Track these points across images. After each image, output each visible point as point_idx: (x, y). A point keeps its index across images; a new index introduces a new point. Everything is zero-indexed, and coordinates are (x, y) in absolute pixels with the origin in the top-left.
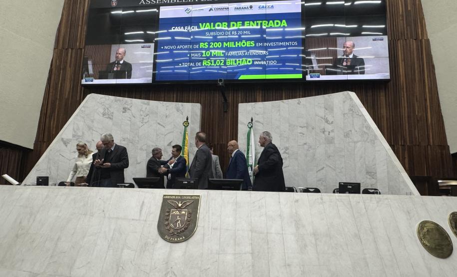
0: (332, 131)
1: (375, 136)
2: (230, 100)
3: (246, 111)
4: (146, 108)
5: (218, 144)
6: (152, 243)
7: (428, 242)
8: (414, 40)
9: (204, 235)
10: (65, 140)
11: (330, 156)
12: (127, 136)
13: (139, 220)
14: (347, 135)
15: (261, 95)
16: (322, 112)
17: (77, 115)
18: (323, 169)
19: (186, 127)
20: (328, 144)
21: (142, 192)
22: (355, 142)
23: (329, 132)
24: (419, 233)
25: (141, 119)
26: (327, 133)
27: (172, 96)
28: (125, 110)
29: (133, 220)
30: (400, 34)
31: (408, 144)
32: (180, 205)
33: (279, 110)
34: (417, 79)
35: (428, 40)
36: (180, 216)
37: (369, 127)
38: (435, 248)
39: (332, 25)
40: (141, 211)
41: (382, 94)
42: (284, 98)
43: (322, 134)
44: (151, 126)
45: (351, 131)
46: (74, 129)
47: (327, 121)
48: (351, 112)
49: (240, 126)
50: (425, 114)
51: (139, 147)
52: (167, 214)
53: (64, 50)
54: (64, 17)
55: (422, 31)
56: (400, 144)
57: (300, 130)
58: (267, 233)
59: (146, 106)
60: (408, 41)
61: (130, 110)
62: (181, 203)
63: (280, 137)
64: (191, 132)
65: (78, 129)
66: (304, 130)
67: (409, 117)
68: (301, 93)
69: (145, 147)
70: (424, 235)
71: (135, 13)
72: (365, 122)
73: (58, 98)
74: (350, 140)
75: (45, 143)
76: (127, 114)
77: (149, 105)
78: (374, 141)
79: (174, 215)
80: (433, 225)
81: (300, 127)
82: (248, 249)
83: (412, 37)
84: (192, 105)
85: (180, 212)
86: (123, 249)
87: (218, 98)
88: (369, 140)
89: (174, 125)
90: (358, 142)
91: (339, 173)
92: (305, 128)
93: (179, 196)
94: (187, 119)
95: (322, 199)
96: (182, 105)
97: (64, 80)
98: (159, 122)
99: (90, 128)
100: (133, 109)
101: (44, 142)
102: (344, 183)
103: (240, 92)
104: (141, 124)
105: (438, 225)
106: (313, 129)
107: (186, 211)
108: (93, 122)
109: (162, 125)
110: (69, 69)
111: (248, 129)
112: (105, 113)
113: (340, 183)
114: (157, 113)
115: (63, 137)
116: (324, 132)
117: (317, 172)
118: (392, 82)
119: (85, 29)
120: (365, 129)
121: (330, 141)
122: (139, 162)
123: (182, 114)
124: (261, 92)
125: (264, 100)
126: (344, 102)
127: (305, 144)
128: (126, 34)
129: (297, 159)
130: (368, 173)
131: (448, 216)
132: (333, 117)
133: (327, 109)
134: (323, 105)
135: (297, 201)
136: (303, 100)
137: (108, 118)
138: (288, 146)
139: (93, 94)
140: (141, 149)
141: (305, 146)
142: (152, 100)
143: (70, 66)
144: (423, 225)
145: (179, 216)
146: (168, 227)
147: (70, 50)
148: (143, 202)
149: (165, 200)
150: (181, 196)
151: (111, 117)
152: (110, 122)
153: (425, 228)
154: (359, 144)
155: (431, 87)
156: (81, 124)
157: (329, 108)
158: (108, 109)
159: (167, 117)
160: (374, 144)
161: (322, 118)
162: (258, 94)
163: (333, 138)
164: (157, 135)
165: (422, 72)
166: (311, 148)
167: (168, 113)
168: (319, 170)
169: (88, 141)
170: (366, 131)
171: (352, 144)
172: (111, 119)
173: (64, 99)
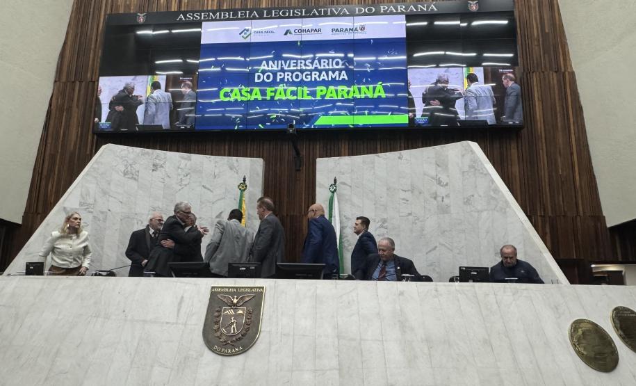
0: (447, 196)
1: (506, 202)
2: (304, 153)
3: (327, 168)
4: (186, 165)
5: (287, 215)
6: (195, 356)
7: (585, 349)
8: (555, 74)
9: (270, 343)
10: (68, 209)
11: (444, 231)
12: (159, 204)
13: (176, 323)
14: (467, 202)
15: (347, 147)
16: (432, 170)
17: (87, 174)
18: (436, 247)
19: (242, 191)
20: (440, 214)
21: (181, 282)
22: (479, 212)
23: (443, 198)
24: (572, 336)
25: (179, 181)
26: (440, 199)
27: (222, 148)
28: (155, 167)
29: (167, 323)
30: (535, 65)
31: (550, 214)
32: (235, 301)
33: (373, 168)
34: (559, 125)
35: (572, 74)
36: (236, 316)
37: (497, 190)
38: (595, 358)
39: (442, 53)
40: (179, 310)
41: (513, 145)
42: (379, 150)
43: (433, 200)
44: (193, 189)
45: (473, 196)
46: (81, 195)
47: (439, 183)
48: (472, 170)
49: (318, 190)
50: (571, 172)
52: (216, 314)
53: (69, 84)
54: (70, 36)
55: (565, 60)
56: (539, 214)
57: (403, 195)
58: (361, 339)
59: (186, 161)
60: (546, 73)
61: (163, 167)
62: (237, 298)
63: (375, 204)
64: (250, 198)
65: (88, 194)
66: (408, 195)
67: (550, 177)
68: (402, 145)
70: (579, 340)
71: (170, 33)
72: (492, 183)
73: (59, 151)
74: (473, 209)
75: (39, 216)
76: (159, 173)
77: (190, 160)
78: (505, 209)
79: (227, 315)
80: (590, 325)
81: (403, 190)
82: (334, 363)
83: (551, 68)
84: (251, 160)
85: (235, 310)
86: (152, 366)
87: (286, 151)
88: (498, 209)
89: (226, 189)
90: (482, 211)
91: (459, 254)
92: (410, 192)
93: (234, 288)
94: (244, 180)
95: (436, 290)
96: (237, 161)
97: (68, 126)
98: (203, 184)
99: (105, 193)
101: (39, 213)
102: (466, 268)
103: (318, 143)
104: (180, 187)
105: (597, 325)
106: (420, 193)
107: (243, 310)
108: (109, 184)
109: (208, 189)
110: (77, 110)
111: (330, 194)
112: (127, 172)
113: (460, 267)
114: (201, 172)
115: (65, 206)
116: (435, 198)
117: (427, 253)
118: (525, 129)
119: (100, 55)
120: (492, 193)
121: (444, 210)
123: (237, 173)
124: (347, 143)
125: (352, 153)
126: (463, 156)
127: (410, 214)
128: (157, 62)
129: (399, 236)
131: (610, 313)
132: (448, 176)
133: (439, 166)
134: (433, 161)
135: (402, 293)
136: (406, 154)
137: (131, 179)
138: (385, 216)
139: (110, 144)
141: (410, 217)
142: (194, 153)
143: (78, 106)
144: (577, 325)
145: (234, 316)
146: (218, 334)
147: (78, 83)
148: (182, 297)
149: (214, 295)
150: (237, 288)
151: (136, 177)
152: (134, 184)
153: (580, 330)
154: (484, 214)
155: (579, 137)
156: (92, 187)
157: (441, 164)
158: (130, 165)
159: (215, 177)
160: (505, 212)
161: (433, 178)
162: (343, 145)
163: (448, 206)
164: (202, 203)
166: (418, 219)
167: (217, 171)
168: (430, 251)
169: (102, 213)
170: (494, 195)
171: (476, 214)
172: (136, 180)
173: (68, 153)
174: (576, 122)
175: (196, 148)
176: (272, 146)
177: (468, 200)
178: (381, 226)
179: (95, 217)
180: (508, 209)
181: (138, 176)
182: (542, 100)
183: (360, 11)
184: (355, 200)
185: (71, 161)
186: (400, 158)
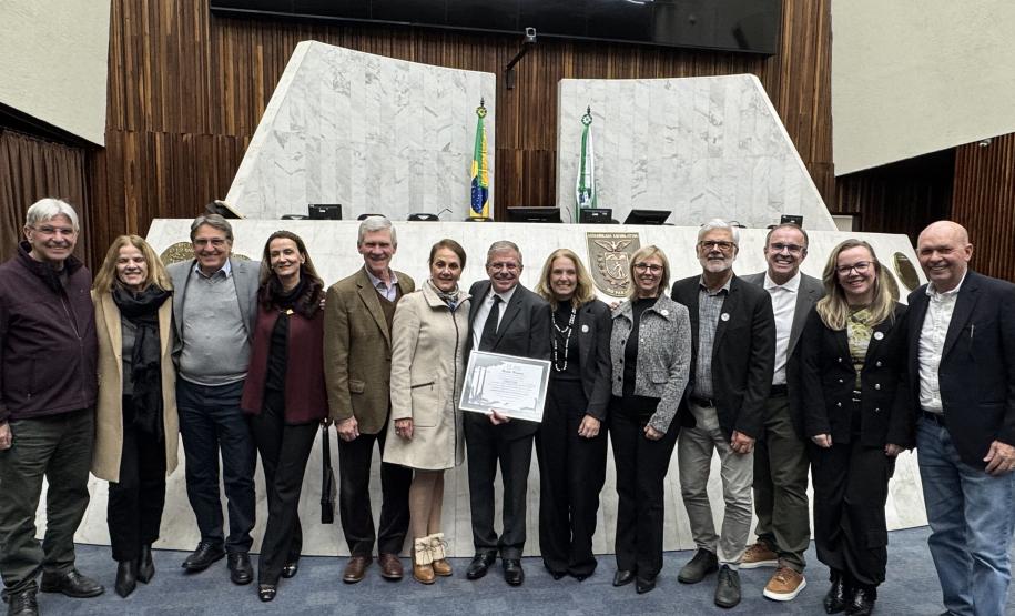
0: (721, 137)
1: (789, 149)
4: (404, 77)
10: (278, 134)
11: (713, 177)
12: (377, 129)
14: (743, 145)
16: (705, 106)
18: (700, 196)
19: (480, 117)
20: (711, 157)
22: (756, 157)
23: (715, 139)
25: (397, 99)
26: (711, 140)
28: (369, 78)
33: (633, 96)
34: (807, 52)
36: (620, 262)
37: (777, 135)
43: (703, 140)
44: (414, 112)
45: (750, 139)
47: (713, 121)
50: (810, 113)
51: (397, 154)
52: (600, 259)
57: (667, 133)
59: (404, 71)
61: (377, 78)
62: (615, 244)
65: (297, 113)
66: (674, 133)
67: (790, 116)
69: (406, 153)
72: (774, 128)
73: (147, 31)
74: (748, 154)
76: (374, 87)
77: (408, 70)
78: (784, 156)
79: (610, 260)
81: (668, 127)
84: (483, 75)
85: (617, 256)
88: (778, 154)
89: (453, 113)
90: (759, 157)
92: (676, 130)
96: (465, 75)
98: (425, 104)
99: (315, 112)
100: (382, 76)
101: (130, 131)
104: (398, 108)
106: (689, 132)
108: (319, 100)
109: (431, 112)
111: (584, 127)
112: (337, 83)
113: (780, 215)
114: (421, 88)
115: (276, 128)
116: (706, 139)
117: (691, 203)
120: (772, 138)
121: (716, 153)
122: (398, 179)
126: (743, 92)
127: (675, 156)
129: (659, 180)
130: (771, 203)
132: (723, 114)
133: (713, 101)
134: (707, 94)
136: (673, 82)
137: (343, 92)
138: (645, 157)
139: (312, 41)
140: (401, 156)
141: (675, 159)
145: (618, 261)
146: (608, 278)
149: (591, 240)
150: (612, 234)
151: (347, 91)
152: (347, 102)
154: (762, 160)
155: (824, 69)
156: (301, 102)
157: (717, 99)
158: (340, 73)
159: (439, 95)
160: (784, 159)
161: (705, 115)
163: (720, 149)
164: (425, 130)
165: (815, 42)
166: (684, 162)
168: (695, 199)
169: (316, 139)
170: (774, 140)
171: (751, 160)
172: (348, 95)
173: (163, 39)
174: (823, 51)
175: (369, 44)
176: (474, 53)
177: (744, 143)
178: (640, 169)
179: (307, 145)
180: (788, 156)
181: (349, 89)
182: (794, 20)
184: (610, 136)
185: (169, 50)
186: (667, 87)
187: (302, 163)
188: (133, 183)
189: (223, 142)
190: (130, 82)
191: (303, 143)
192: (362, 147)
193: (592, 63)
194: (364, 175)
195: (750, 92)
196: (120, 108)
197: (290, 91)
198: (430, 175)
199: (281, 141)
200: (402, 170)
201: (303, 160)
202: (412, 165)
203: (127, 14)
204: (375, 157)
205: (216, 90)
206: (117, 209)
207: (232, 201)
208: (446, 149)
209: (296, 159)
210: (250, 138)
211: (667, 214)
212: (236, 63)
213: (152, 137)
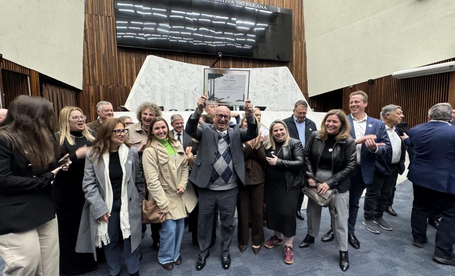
0: (278, 85)
8: (300, 42)
10: (142, 85)
11: (276, 97)
12: (173, 83)
14: (284, 88)
16: (273, 76)
18: (272, 103)
23: (276, 86)
25: (179, 74)
28: (170, 67)
35: (305, 43)
44: (185, 78)
45: (286, 86)
47: (275, 80)
48: (287, 77)
53: (94, 15)
55: (303, 38)
57: (262, 84)
59: (181, 66)
60: (298, 42)
61: (173, 67)
65: (147, 78)
66: (264, 84)
69: (183, 91)
73: (96, 53)
74: (286, 90)
76: (172, 70)
77: (183, 65)
83: (299, 40)
89: (197, 78)
90: (289, 91)
97: (99, 40)
98: (188, 76)
99: (153, 78)
104: (180, 77)
106: (268, 84)
108: (154, 74)
109: (190, 78)
110: (102, 32)
112: (160, 69)
114: (187, 71)
115: (140, 83)
116: (273, 86)
121: (276, 90)
122: (180, 99)
126: (284, 72)
129: (260, 98)
132: (278, 78)
134: (273, 72)
136: (264, 69)
137: (162, 72)
138: (255, 91)
139: (151, 55)
140: (181, 92)
141: (265, 92)
143: (102, 30)
152: (163, 75)
154: (290, 92)
157: (276, 74)
158: (161, 66)
159: (192, 73)
160: (296, 92)
161: (273, 79)
163: (278, 89)
164: (188, 84)
165: (302, 58)
166: (267, 93)
167: (193, 70)
169: (154, 86)
170: (293, 86)
171: (287, 92)
172: (164, 72)
173: (101, 55)
174: (304, 61)
179: (151, 89)
182: (296, 52)
183: (238, 3)
185: (104, 59)
186: (261, 71)
187: (150, 94)
188: (92, 101)
189: (123, 88)
190: (91, 70)
191: (149, 88)
192: (169, 89)
193: (238, 63)
194: (169, 98)
195: (286, 72)
196: (87, 77)
197: (145, 71)
198: (190, 97)
199: (143, 87)
200: (182, 96)
201: (150, 93)
202: (185, 95)
203: (89, 47)
204: (173, 92)
205: (120, 72)
206: (87, 110)
207: (126, 106)
208: (195, 90)
209: (148, 93)
210: (132, 87)
211: (265, 107)
212: (126, 63)
213: (99, 87)
